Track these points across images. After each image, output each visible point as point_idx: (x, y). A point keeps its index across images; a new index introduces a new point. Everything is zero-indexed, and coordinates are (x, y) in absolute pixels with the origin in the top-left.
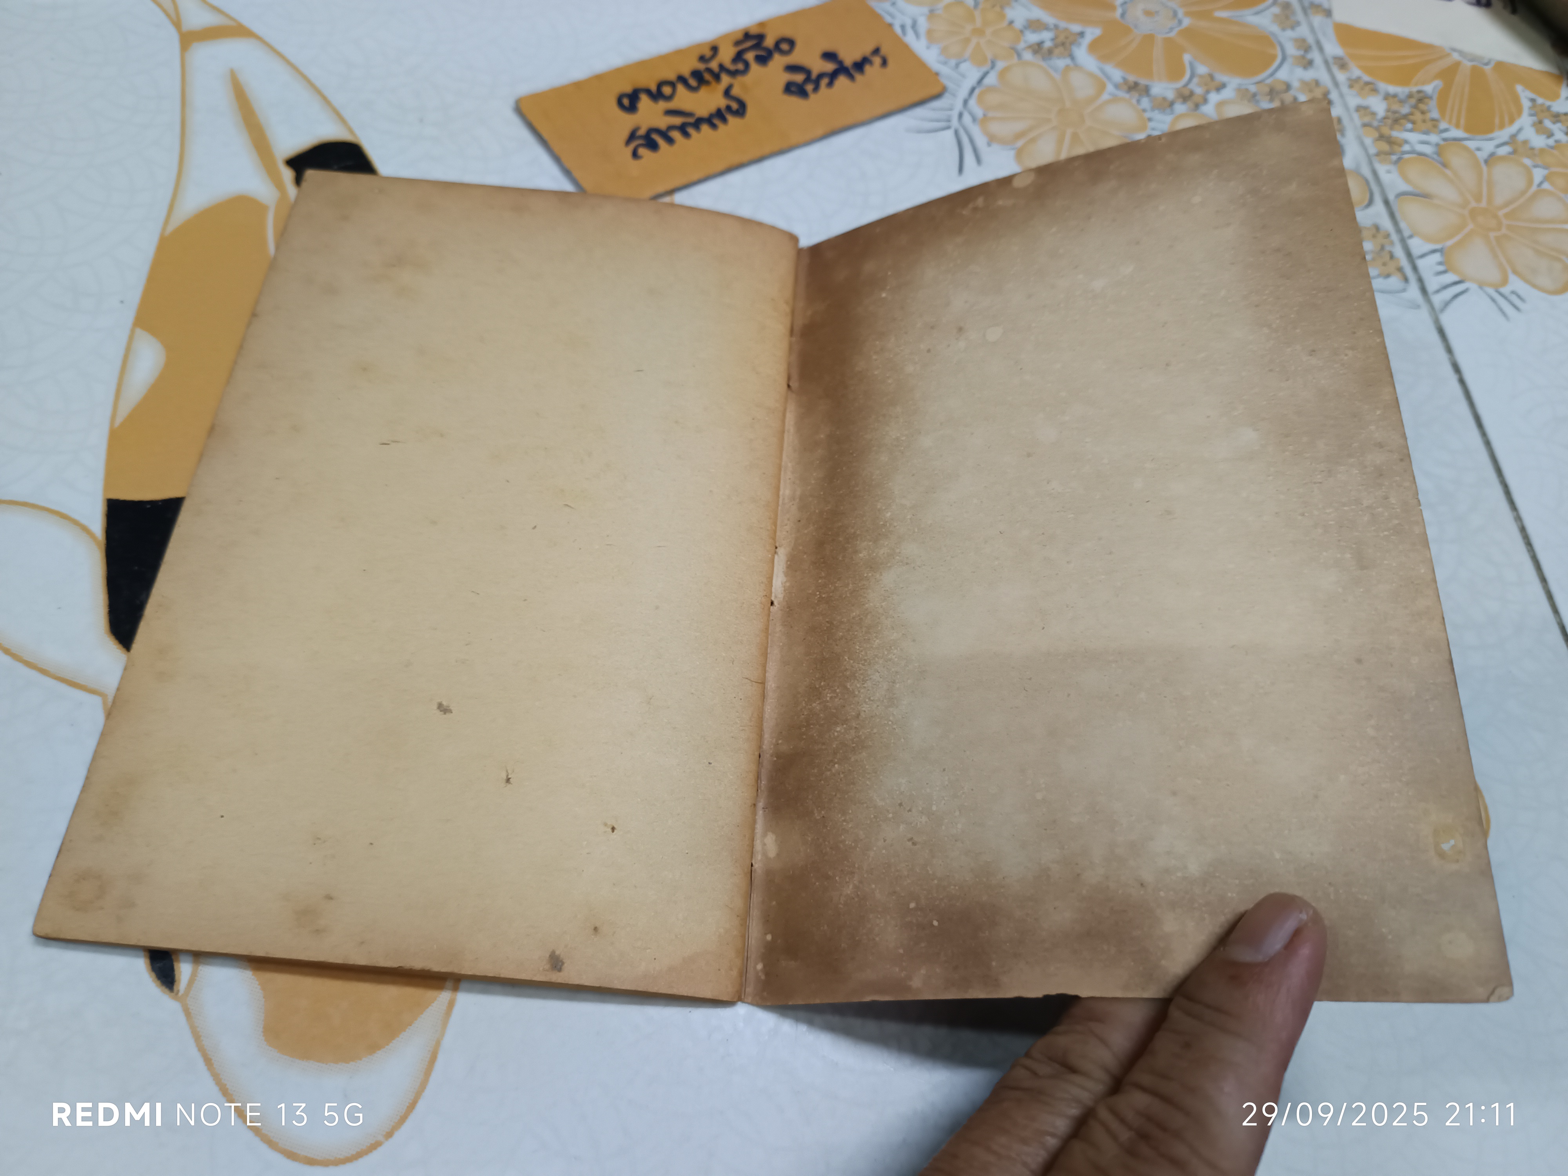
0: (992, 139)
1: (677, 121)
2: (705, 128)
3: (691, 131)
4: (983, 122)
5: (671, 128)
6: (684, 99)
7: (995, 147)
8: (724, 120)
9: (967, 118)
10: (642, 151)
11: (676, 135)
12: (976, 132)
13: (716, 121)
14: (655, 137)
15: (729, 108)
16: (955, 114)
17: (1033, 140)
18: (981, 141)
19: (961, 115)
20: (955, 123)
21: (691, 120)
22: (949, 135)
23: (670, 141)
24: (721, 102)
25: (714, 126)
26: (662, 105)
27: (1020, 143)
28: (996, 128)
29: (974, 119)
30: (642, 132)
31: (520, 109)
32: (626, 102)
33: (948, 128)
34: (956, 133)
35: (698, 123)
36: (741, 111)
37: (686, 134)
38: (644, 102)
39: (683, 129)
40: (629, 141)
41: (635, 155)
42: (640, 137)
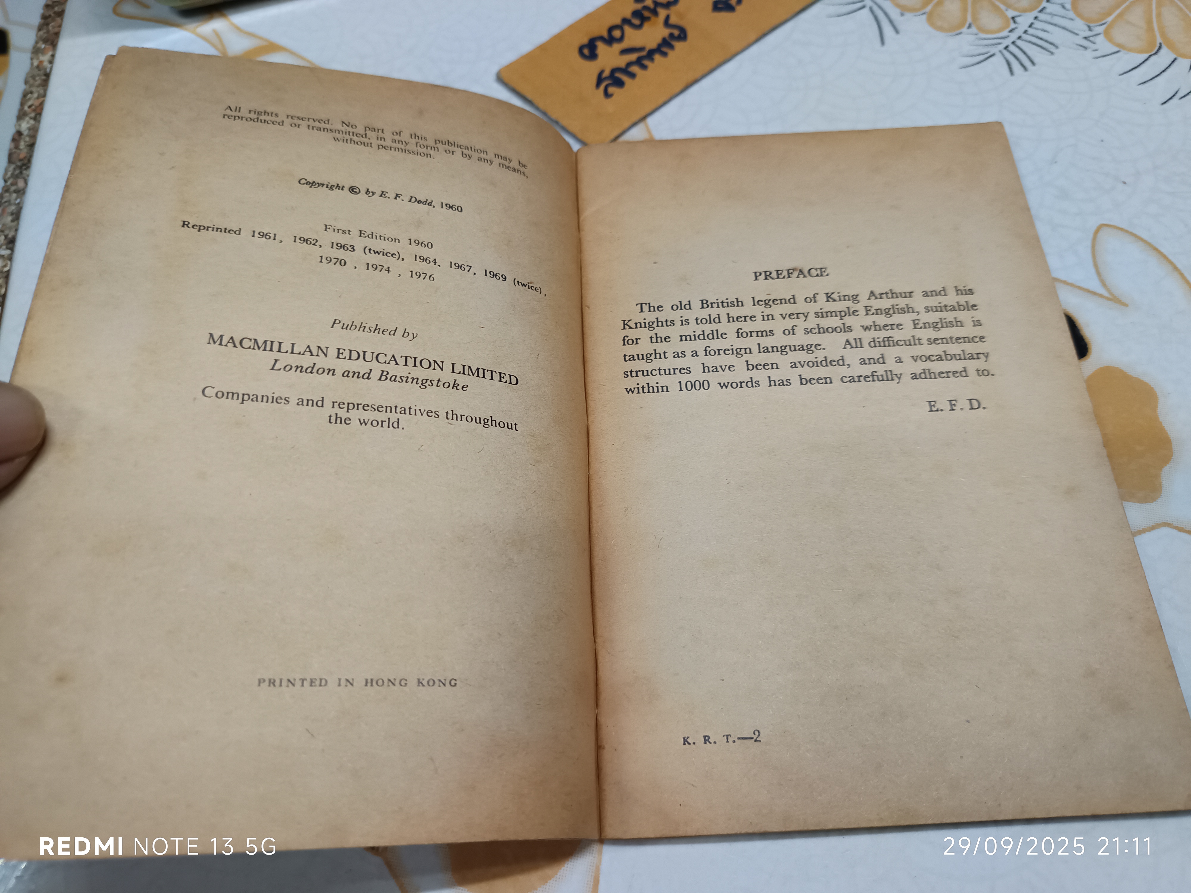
0: (904, 10)
1: (633, 57)
2: (657, 57)
3: (646, 62)
5: (629, 64)
6: (633, 38)
7: (908, 15)
8: (672, 47)
10: (611, 90)
11: (635, 69)
12: (888, 5)
13: (664, 49)
14: (618, 75)
15: (672, 36)
18: (894, 13)
21: (644, 53)
22: (866, 11)
23: (633, 76)
24: (665, 32)
25: (665, 54)
26: (617, 47)
27: (928, 9)
30: (606, 73)
31: (502, 79)
32: (586, 51)
33: (864, 7)
34: (871, 9)
35: (650, 55)
36: (683, 36)
37: (644, 67)
38: (601, 48)
39: (639, 63)
40: (598, 85)
41: (607, 95)
42: (606, 78)
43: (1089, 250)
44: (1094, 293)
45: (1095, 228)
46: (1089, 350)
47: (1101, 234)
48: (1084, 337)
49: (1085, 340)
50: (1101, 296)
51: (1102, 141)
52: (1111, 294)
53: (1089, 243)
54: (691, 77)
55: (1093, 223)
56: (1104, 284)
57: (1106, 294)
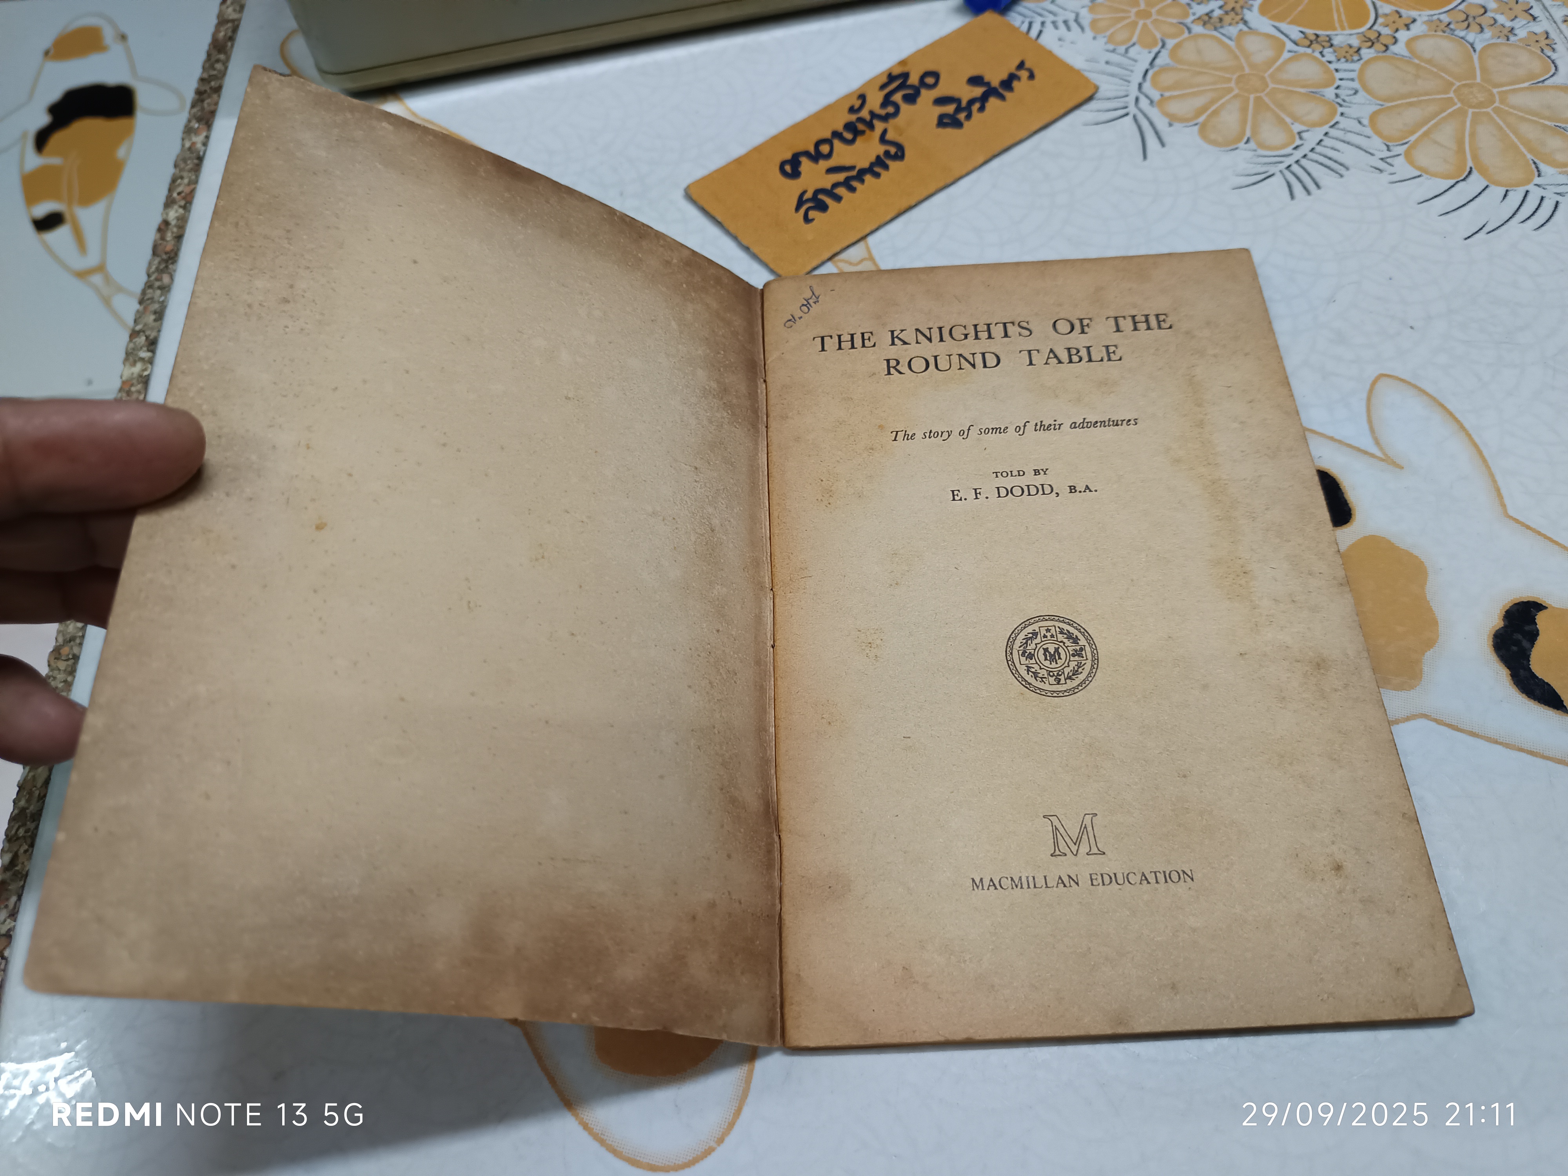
0: (1173, 119)
1: (841, 177)
2: (868, 178)
3: (855, 184)
4: (1160, 104)
5: (835, 185)
6: (843, 154)
7: (1177, 125)
8: (886, 167)
9: (1144, 103)
10: (812, 214)
11: (841, 191)
12: (1154, 113)
13: (877, 169)
14: (821, 197)
15: (887, 153)
16: (1131, 100)
17: (1216, 113)
18: (1161, 123)
19: (1137, 99)
20: (1132, 109)
21: (854, 173)
22: (1128, 120)
23: (838, 199)
24: (880, 149)
25: (877, 175)
26: (824, 164)
27: (1201, 119)
28: (1174, 107)
29: (1152, 102)
30: (809, 195)
31: (689, 196)
32: (788, 168)
33: (1127, 114)
34: (1135, 118)
35: (860, 175)
36: (899, 154)
37: (852, 189)
38: (806, 165)
39: (847, 184)
40: (797, 209)
41: (807, 220)
42: (808, 200)
43: (1363, 404)
44: (1366, 453)
45: (1373, 378)
46: (1353, 516)
47: (1380, 385)
48: (1348, 502)
49: (1349, 505)
50: (1372, 456)
51: (1390, 279)
52: (1385, 454)
53: (1364, 395)
54: (905, 205)
55: (1371, 372)
56: (1377, 442)
57: (1378, 453)
